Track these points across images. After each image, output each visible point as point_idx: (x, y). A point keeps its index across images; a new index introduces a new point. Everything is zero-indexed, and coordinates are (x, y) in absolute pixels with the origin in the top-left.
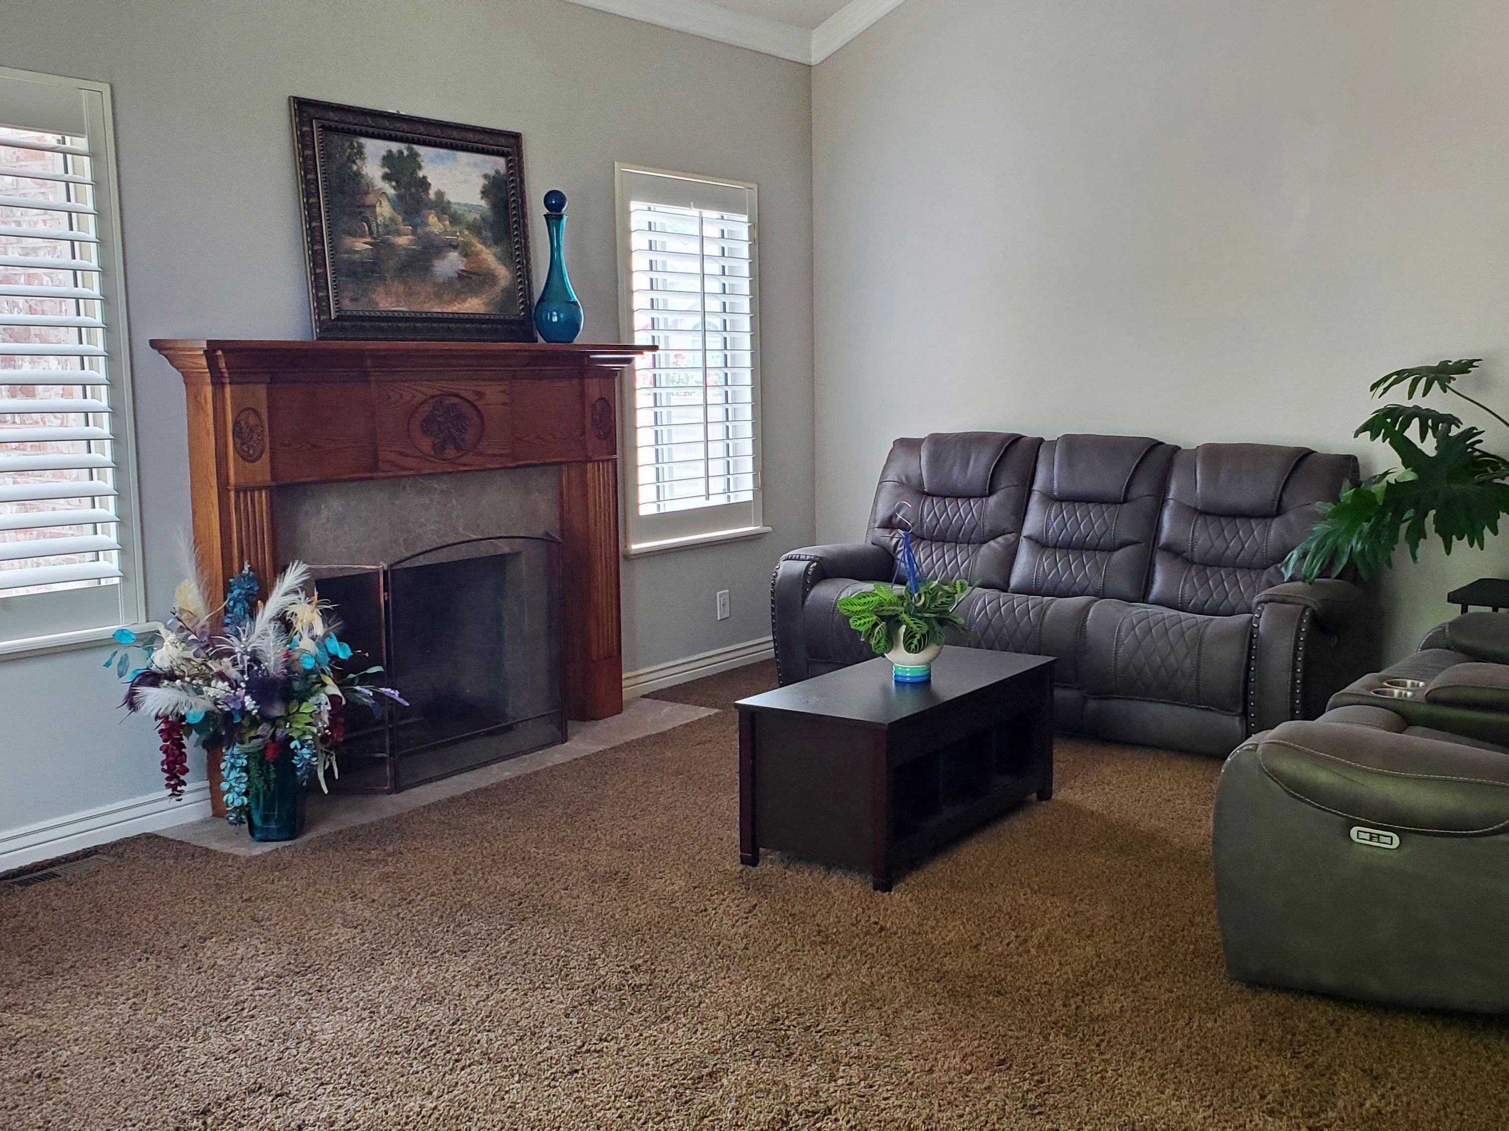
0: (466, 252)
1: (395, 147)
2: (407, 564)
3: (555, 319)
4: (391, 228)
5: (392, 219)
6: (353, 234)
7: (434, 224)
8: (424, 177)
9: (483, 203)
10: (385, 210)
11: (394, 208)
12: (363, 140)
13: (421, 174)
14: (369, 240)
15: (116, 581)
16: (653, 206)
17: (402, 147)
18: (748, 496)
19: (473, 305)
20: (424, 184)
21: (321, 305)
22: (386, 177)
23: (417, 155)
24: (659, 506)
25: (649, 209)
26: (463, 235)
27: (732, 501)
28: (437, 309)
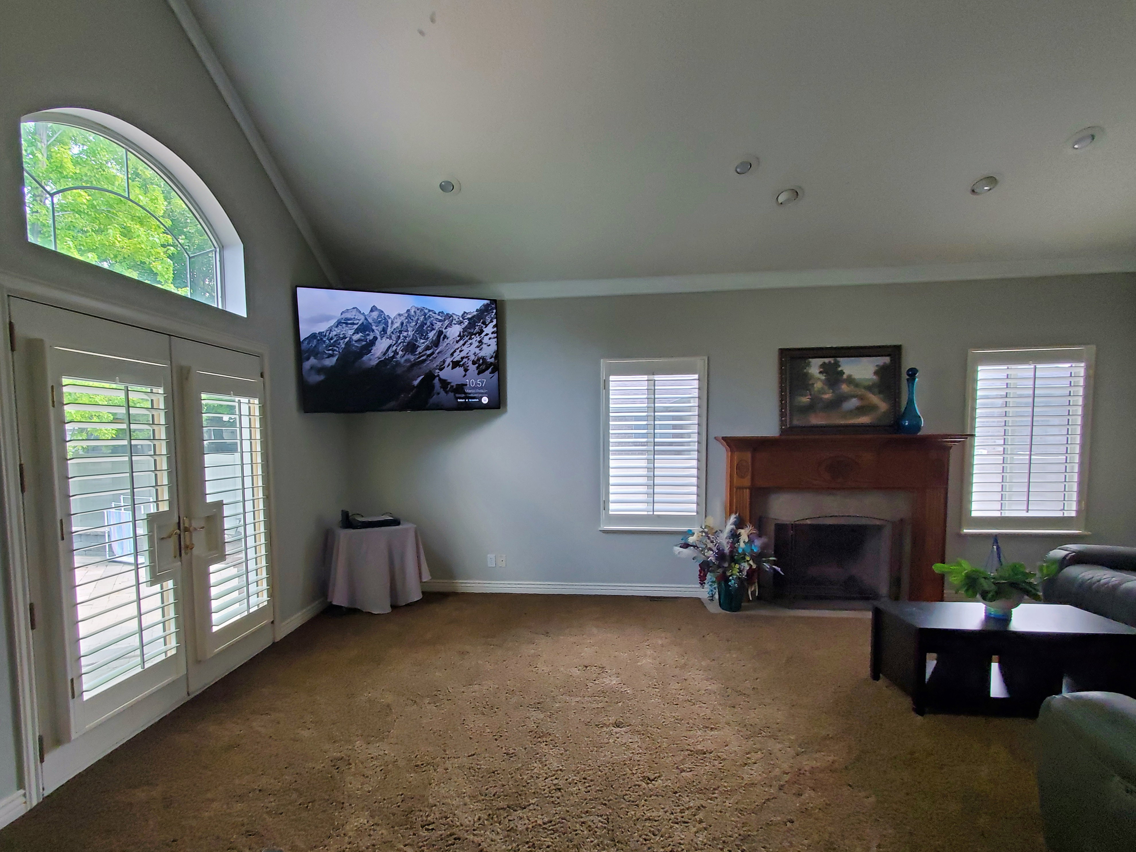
0: (861, 398)
1: (826, 360)
2: (801, 522)
3: (907, 424)
4: (822, 391)
5: (822, 388)
6: (802, 395)
7: (845, 388)
8: (842, 370)
9: (874, 377)
10: (818, 385)
11: (824, 384)
12: (810, 360)
13: (840, 369)
14: (810, 397)
15: (695, 514)
16: (1010, 366)
17: (832, 360)
18: (1073, 514)
19: (864, 420)
20: (842, 373)
21: (782, 423)
22: (820, 372)
23: (839, 362)
24: (1001, 513)
25: (1008, 368)
26: (861, 392)
27: (1065, 515)
28: (843, 422)
